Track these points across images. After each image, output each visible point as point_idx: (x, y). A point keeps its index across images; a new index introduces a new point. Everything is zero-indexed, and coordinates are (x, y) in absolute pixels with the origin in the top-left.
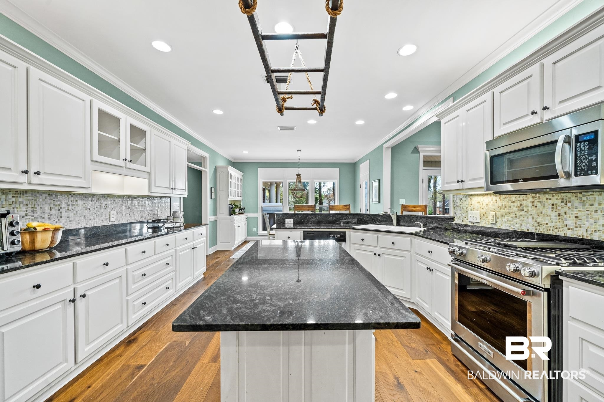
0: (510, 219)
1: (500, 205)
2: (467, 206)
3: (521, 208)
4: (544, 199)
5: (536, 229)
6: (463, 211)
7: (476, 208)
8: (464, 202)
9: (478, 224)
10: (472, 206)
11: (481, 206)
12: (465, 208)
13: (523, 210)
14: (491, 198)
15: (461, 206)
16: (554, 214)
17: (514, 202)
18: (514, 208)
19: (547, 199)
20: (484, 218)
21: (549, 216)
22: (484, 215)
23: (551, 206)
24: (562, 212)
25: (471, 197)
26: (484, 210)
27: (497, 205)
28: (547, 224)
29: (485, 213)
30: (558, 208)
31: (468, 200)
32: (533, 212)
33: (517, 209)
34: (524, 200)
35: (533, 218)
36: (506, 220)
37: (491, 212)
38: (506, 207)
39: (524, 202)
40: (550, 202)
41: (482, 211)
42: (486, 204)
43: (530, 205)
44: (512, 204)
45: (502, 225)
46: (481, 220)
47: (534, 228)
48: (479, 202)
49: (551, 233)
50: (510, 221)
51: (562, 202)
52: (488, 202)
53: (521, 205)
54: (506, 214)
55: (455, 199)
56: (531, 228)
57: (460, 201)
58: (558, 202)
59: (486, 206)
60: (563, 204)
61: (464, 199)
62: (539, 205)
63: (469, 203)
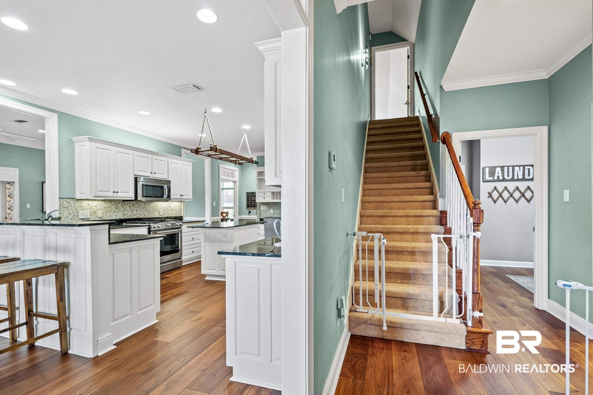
0: (111, 214)
1: (105, 206)
2: (76, 208)
3: (117, 207)
4: (126, 204)
5: (123, 217)
6: (71, 211)
7: (86, 208)
8: (73, 204)
9: (89, 219)
10: (82, 207)
11: (91, 207)
12: (74, 209)
13: (118, 209)
14: (99, 202)
15: (70, 208)
16: (130, 210)
17: (113, 205)
18: (113, 208)
19: (127, 204)
20: (94, 215)
21: (129, 211)
22: (93, 213)
23: (129, 207)
24: (133, 209)
25: (81, 201)
26: (94, 210)
27: (103, 206)
28: (127, 214)
29: (94, 212)
30: (131, 207)
31: (78, 204)
32: (122, 209)
33: (114, 208)
34: (118, 204)
35: (122, 212)
36: (108, 214)
37: (99, 211)
38: (109, 207)
39: (118, 205)
40: (129, 205)
41: (92, 210)
42: (95, 206)
43: (121, 206)
44: (112, 206)
45: (106, 218)
46: (91, 216)
47: (122, 217)
48: (89, 205)
49: (129, 218)
50: (111, 215)
51: (133, 205)
52: (97, 204)
53: (117, 206)
54: (109, 211)
55: (62, 202)
56: (121, 217)
57: (68, 203)
58: (131, 205)
59: (95, 207)
60: (133, 206)
61: (73, 202)
62: (125, 207)
63: (79, 205)
